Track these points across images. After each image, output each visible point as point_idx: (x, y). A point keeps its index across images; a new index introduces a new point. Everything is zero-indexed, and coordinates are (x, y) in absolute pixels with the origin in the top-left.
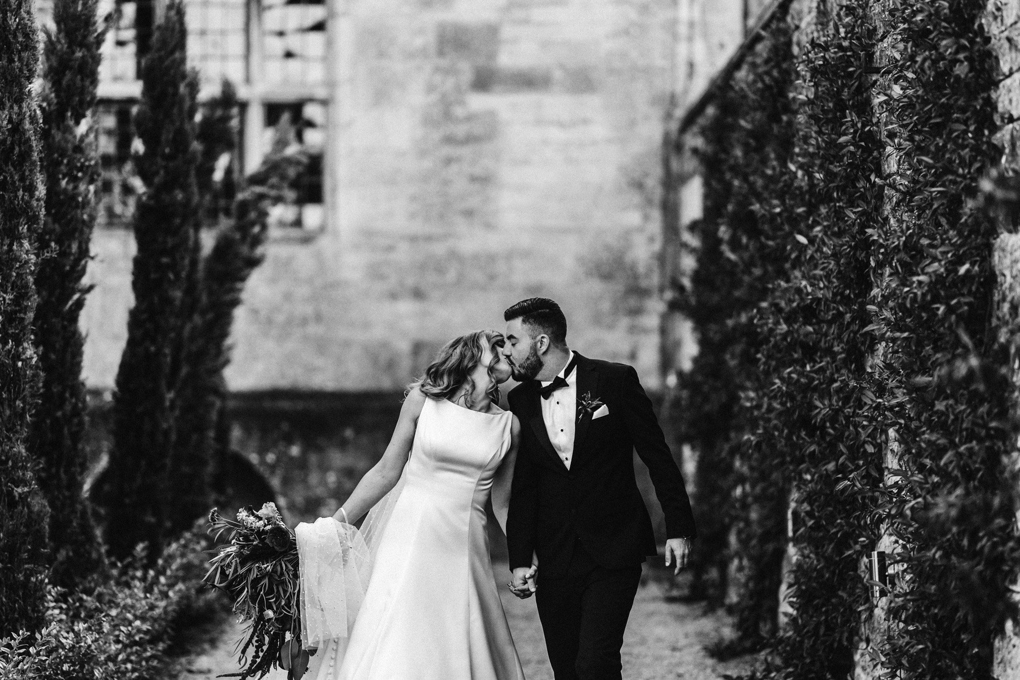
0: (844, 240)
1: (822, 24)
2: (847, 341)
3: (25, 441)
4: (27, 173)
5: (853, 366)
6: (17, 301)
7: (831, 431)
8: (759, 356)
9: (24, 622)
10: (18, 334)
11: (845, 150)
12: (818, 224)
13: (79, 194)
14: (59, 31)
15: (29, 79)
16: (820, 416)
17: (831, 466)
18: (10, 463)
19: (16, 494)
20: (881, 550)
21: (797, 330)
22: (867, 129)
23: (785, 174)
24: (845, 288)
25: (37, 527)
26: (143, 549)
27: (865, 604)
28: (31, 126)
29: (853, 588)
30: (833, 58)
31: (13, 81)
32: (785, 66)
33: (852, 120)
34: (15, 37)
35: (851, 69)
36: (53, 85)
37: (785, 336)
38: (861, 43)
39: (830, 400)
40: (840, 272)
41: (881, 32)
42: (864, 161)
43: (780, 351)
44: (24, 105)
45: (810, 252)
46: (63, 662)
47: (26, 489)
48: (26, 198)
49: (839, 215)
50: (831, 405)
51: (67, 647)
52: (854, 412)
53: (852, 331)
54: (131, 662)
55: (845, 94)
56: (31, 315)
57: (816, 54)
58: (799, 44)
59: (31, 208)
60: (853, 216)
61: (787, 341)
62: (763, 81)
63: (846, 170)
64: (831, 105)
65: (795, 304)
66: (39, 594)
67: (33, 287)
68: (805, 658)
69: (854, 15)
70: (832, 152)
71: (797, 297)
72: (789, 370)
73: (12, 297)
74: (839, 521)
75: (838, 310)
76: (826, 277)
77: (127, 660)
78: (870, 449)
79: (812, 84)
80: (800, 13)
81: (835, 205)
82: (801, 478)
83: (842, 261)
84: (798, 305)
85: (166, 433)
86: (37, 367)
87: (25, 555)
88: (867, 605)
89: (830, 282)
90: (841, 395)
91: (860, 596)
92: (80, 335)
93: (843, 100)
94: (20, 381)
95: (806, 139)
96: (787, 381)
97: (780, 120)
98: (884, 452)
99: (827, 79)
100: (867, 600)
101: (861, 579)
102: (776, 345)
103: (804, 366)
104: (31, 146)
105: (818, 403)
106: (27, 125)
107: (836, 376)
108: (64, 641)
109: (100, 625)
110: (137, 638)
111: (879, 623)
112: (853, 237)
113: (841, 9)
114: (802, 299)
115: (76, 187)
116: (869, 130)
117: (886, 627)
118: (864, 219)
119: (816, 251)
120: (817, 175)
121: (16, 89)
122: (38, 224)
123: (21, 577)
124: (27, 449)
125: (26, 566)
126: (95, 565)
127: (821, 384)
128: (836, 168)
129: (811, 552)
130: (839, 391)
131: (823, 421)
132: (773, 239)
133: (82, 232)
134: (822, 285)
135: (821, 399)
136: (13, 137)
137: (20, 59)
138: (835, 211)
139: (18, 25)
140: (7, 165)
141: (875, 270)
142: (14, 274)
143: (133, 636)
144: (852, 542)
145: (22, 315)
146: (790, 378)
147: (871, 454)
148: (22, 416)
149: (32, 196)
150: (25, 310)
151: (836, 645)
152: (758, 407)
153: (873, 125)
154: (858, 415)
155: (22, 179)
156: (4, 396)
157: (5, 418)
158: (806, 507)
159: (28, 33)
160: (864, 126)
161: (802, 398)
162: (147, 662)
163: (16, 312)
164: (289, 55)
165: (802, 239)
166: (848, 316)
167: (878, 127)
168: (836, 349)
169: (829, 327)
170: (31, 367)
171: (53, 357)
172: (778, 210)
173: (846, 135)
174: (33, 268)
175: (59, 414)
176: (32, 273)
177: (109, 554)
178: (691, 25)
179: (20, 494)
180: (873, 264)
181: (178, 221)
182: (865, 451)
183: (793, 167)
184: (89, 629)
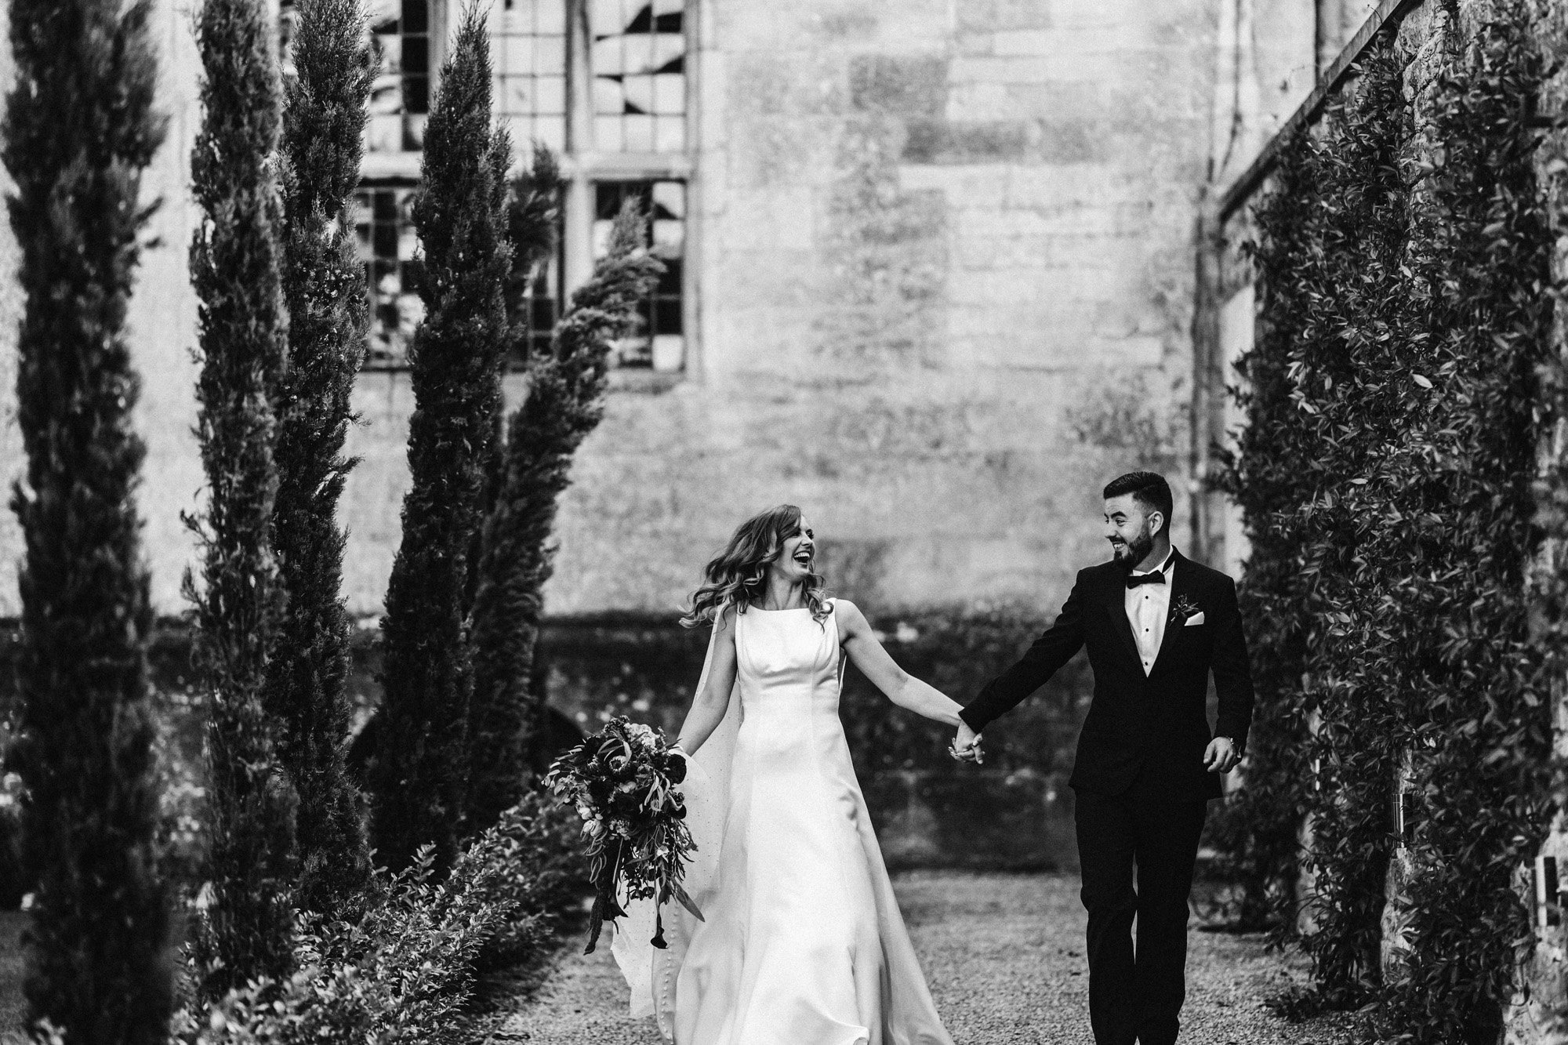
0: (1492, 382)
1: (1452, 52)
2: (1496, 536)
3: (261, 694)
4: (263, 292)
5: (1505, 575)
6: (248, 485)
7: (1469, 673)
8: (1357, 559)
9: (262, 963)
10: (251, 534)
11: (1493, 246)
12: (1448, 357)
13: (333, 323)
14: (301, 77)
15: (264, 151)
16: (1455, 651)
17: (1470, 727)
18: (240, 727)
19: (250, 774)
20: (1549, 854)
21: (1417, 521)
22: (1527, 212)
23: (1396, 282)
24: (1494, 455)
25: (280, 823)
26: (429, 854)
27: (1522, 936)
28: (269, 223)
29: (1504, 912)
30: (1474, 104)
31: (240, 155)
32: (1391, 116)
33: (1505, 199)
34: (244, 87)
35: (1502, 121)
36: (293, 160)
37: (1396, 530)
38: (1517, 81)
39: (1470, 626)
40: (1483, 432)
41: (1548, 64)
42: (1523, 261)
43: (1388, 553)
44: (258, 190)
45: (1436, 400)
46: (320, 1024)
47: (264, 766)
48: (262, 329)
49: (1484, 344)
50: (1470, 635)
51: (327, 1001)
52: (1506, 644)
53: (1503, 521)
54: (417, 1023)
55: (1493, 159)
56: (269, 505)
57: (1448, 98)
58: (1413, 83)
59: (269, 344)
60: (1506, 346)
61: (1400, 536)
62: (1358, 140)
63: (1494, 276)
64: (1470, 175)
65: (1412, 481)
66: (283, 922)
67: (273, 463)
68: (1429, 1018)
69: (1506, 38)
70: (1473, 247)
71: (1416, 469)
72: (1405, 581)
73: (241, 478)
74: (1482, 811)
75: (1482, 489)
76: (1460, 438)
77: (412, 1021)
78: (1532, 701)
79: (1441, 144)
80: (1416, 35)
81: (1476, 329)
82: (1421, 745)
83: (1489, 414)
84: (1418, 481)
85: (461, 681)
86: (278, 582)
87: (264, 865)
88: (1525, 939)
89: (1467, 446)
90: (1487, 620)
91: (1514, 925)
92: (336, 534)
93: (1488, 167)
94: (253, 603)
95: (1428, 228)
96: (1402, 597)
97: (1385, 200)
98: (1553, 706)
99: (1464, 137)
100: (1526, 930)
101: (1515, 898)
102: (1383, 542)
103: (1427, 574)
104: (268, 252)
105: (1450, 631)
106: (262, 220)
107: (1477, 590)
108: (320, 992)
109: (372, 968)
110: (425, 988)
111: (1543, 964)
112: (1506, 378)
113: (1483, 29)
114: (1423, 473)
115: (328, 313)
116: (1531, 214)
117: (1556, 971)
118: (1522, 350)
119: (1445, 400)
120: (1450, 283)
121: (245, 167)
122: (279, 369)
123: (256, 896)
124: (265, 706)
125: (265, 881)
126: (359, 879)
127: (1454, 601)
128: (1475, 272)
129: (1438, 858)
130: (1482, 612)
131: (1458, 659)
132: (1377, 381)
133: (337, 380)
134: (1455, 451)
135: (1455, 624)
136: (241, 239)
137: (252, 122)
138: (1477, 339)
139: (247, 70)
140: (232, 280)
141: (1539, 427)
142: (244, 444)
143: (420, 986)
144: (1502, 843)
145: (256, 506)
146: (1407, 593)
147: (1534, 709)
148: (257, 656)
149: (269, 326)
150: (261, 497)
151: (1476, 998)
152: (1356, 637)
153: (1536, 206)
154: (1514, 649)
155: (256, 301)
156: (231, 626)
157: (232, 660)
158: (1432, 789)
159: (262, 82)
160: (1522, 207)
161: (1424, 623)
162: (440, 1023)
163: (246, 501)
164: (630, 109)
165: (1423, 381)
166: (1497, 499)
167: (1544, 208)
168: (1478, 548)
169: (1468, 515)
170: (270, 584)
171: (297, 566)
172: (1385, 337)
173: (1493, 221)
174: (271, 435)
175: (306, 652)
176: (270, 442)
177: (378, 861)
178: (1237, 58)
179: (254, 773)
180: (1536, 418)
181: (477, 361)
182: (1524, 704)
183: (1408, 273)
184: (357, 974)
